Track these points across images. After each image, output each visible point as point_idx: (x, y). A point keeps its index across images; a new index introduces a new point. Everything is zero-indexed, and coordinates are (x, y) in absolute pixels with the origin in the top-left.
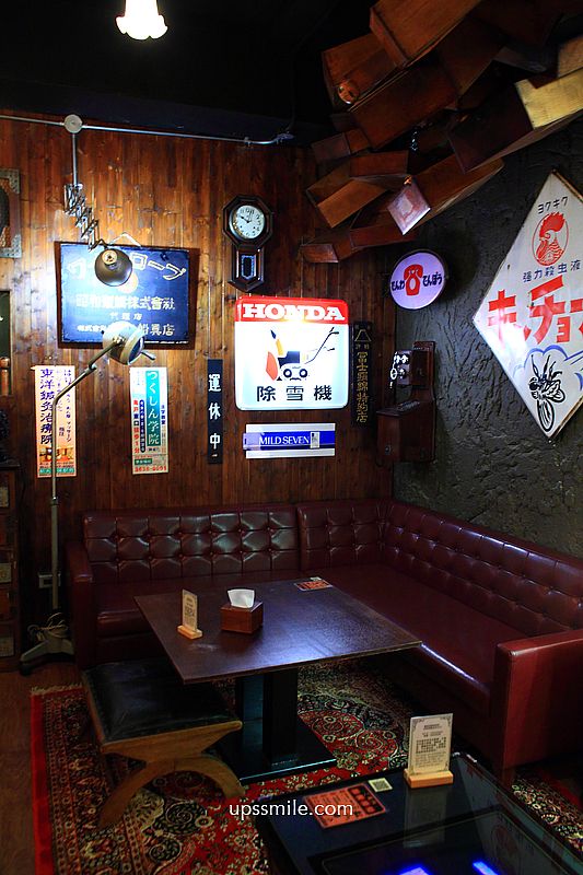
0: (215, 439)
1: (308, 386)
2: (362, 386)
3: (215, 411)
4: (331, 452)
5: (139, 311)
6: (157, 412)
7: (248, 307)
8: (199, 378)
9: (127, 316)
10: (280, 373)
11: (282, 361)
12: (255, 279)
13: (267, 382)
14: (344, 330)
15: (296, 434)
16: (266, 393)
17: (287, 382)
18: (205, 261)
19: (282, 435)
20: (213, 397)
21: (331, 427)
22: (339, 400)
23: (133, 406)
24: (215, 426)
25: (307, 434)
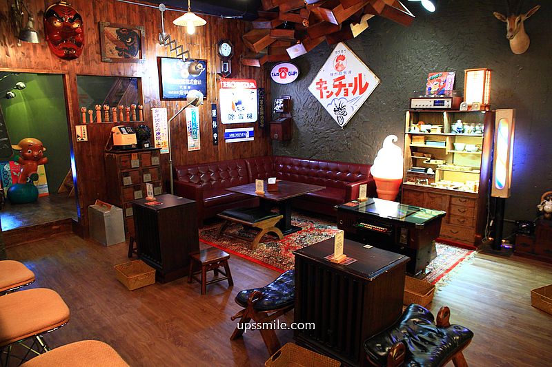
0: (215, 136)
1: (245, 114)
2: (262, 113)
3: (215, 125)
4: (252, 139)
5: (189, 85)
6: (196, 126)
7: (224, 83)
8: (209, 112)
9: (185, 87)
10: (236, 109)
11: (236, 104)
12: (228, 72)
13: (232, 112)
14: (255, 91)
15: (241, 132)
16: (232, 116)
17: (238, 112)
18: (209, 64)
19: (237, 133)
20: (214, 119)
21: (252, 129)
22: (255, 119)
23: (187, 123)
24: (215, 131)
25: (245, 132)
